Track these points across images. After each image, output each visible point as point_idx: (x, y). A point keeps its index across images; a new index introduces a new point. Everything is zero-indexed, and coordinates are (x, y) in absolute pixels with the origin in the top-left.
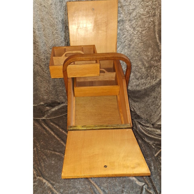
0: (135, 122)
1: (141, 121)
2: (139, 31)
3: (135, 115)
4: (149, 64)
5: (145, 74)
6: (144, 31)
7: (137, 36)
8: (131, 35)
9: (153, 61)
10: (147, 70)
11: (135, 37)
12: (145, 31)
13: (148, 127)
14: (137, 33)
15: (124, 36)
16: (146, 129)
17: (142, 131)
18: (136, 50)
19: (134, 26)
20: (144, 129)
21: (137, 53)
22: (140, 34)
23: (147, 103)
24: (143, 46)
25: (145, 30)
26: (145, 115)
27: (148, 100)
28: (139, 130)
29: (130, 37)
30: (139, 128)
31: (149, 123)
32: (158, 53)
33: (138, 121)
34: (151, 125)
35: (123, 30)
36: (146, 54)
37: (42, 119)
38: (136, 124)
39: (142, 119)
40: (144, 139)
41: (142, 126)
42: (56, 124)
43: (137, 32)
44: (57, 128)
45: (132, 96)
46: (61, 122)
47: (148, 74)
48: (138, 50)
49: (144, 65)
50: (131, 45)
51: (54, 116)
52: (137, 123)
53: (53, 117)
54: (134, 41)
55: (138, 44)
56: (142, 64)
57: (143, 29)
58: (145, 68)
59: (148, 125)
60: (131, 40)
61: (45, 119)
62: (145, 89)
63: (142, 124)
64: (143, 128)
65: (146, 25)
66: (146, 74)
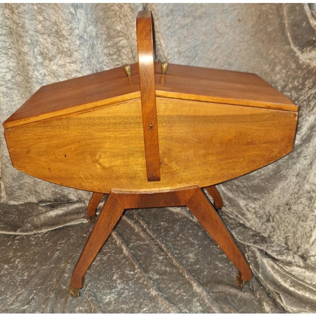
0: (253, 252)
1: (268, 246)
9: (289, 92)
11: (240, 46)
13: (289, 264)
15: (215, 46)
16: (285, 271)
17: (273, 278)
20: (277, 270)
28: (265, 273)
30: (263, 268)
31: (291, 252)
32: (297, 72)
33: (261, 248)
35: (212, 34)
38: (256, 258)
39: (272, 242)
41: (271, 262)
45: (245, 187)
52: (258, 254)
59: (290, 258)
63: (272, 255)
64: (276, 267)
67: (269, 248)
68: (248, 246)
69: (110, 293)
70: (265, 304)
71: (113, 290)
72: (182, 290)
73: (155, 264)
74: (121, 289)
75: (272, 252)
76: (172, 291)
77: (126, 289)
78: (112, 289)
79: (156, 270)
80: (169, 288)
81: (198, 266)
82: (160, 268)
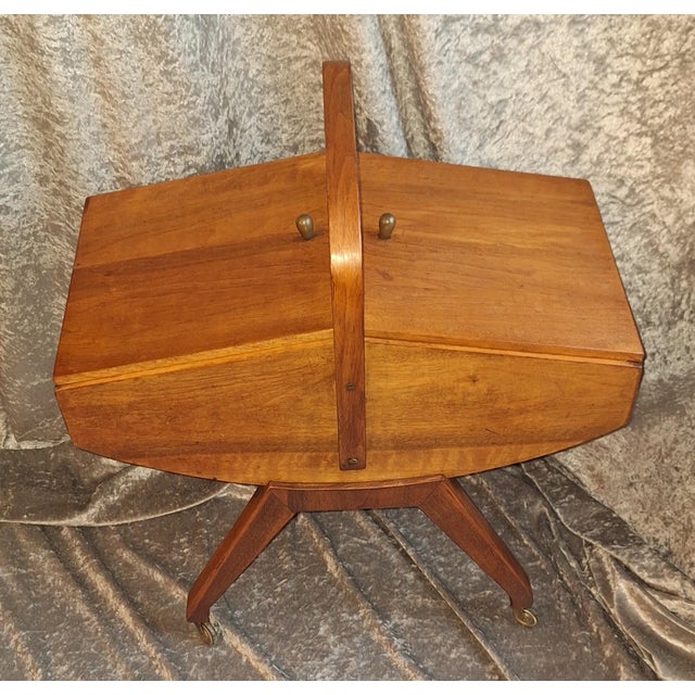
0: (599, 560)
2: (626, 73)
3: (598, 517)
4: (683, 249)
5: (662, 303)
6: (655, 75)
7: (618, 103)
8: (582, 97)
10: (673, 279)
12: (663, 73)
13: (671, 595)
14: (614, 86)
16: (663, 608)
17: (637, 618)
18: (614, 171)
19: (600, 48)
20: (649, 606)
21: (619, 187)
22: (633, 92)
23: (668, 455)
24: (649, 154)
25: (661, 68)
26: (658, 523)
27: (676, 441)
28: (623, 609)
29: (581, 108)
30: (619, 600)
31: (678, 575)
33: (619, 557)
34: (688, 584)
36: (666, 192)
37: (71, 528)
38: (606, 574)
39: (641, 544)
40: (648, 662)
41: (637, 590)
42: (152, 560)
43: (614, 79)
44: (155, 583)
46: (179, 546)
47: (679, 303)
48: (621, 172)
49: (656, 250)
50: (586, 147)
51: (146, 512)
52: (609, 567)
53: (135, 515)
54: (600, 128)
55: (625, 140)
56: (646, 246)
57: (649, 62)
58: (663, 268)
60: (584, 122)
61: (93, 523)
62: (660, 381)
63: (639, 574)
64: (646, 598)
65: (666, 43)
66: (667, 305)
67: (633, 559)
68: (588, 544)
69: (321, 668)
70: (622, 668)
71: (326, 660)
72: (462, 649)
73: (401, 592)
74: (342, 655)
75: (639, 570)
76: (443, 650)
77: (352, 656)
78: (322, 657)
79: (405, 606)
80: (438, 646)
81: (488, 592)
82: (412, 602)
